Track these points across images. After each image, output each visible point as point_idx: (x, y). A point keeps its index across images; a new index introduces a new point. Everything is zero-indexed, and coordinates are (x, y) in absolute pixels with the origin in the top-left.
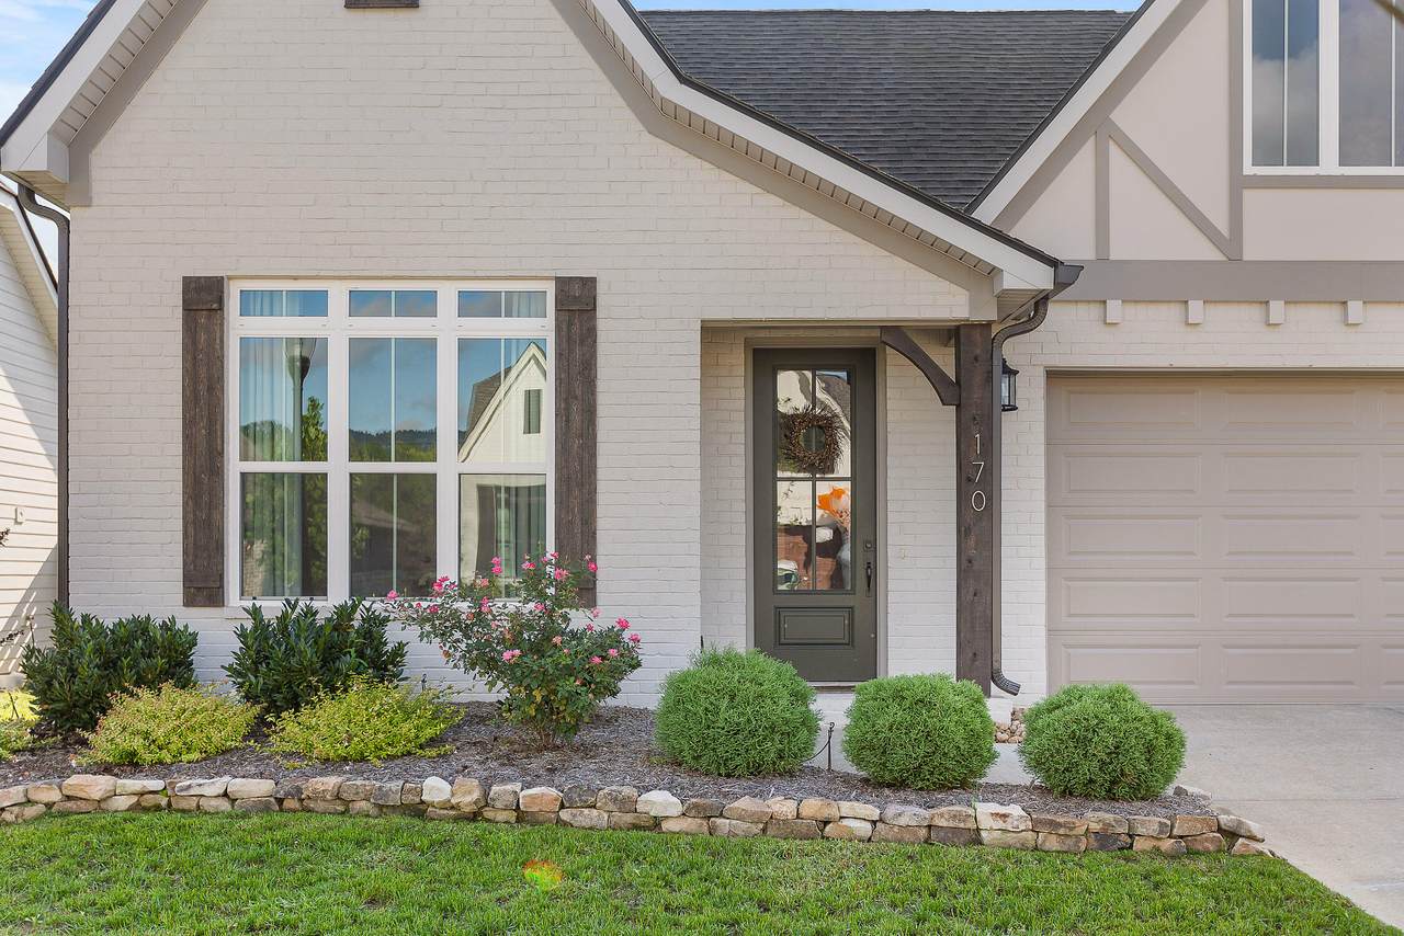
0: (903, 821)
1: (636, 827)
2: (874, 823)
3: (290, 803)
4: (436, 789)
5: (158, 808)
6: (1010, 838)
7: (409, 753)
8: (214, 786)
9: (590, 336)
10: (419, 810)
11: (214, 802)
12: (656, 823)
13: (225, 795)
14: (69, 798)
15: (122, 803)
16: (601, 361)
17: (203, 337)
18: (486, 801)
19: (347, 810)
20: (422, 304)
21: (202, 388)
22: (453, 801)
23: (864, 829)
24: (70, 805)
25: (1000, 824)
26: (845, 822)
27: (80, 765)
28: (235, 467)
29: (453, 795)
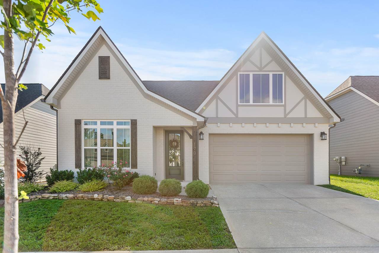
0: (163, 201)
1: (124, 202)
2: (159, 201)
3: (75, 198)
4: (96, 196)
5: (56, 199)
6: (178, 204)
7: (97, 190)
8: (64, 196)
9: (136, 128)
10: (93, 199)
11: (65, 198)
12: (128, 201)
13: (66, 197)
14: (43, 197)
15: (51, 198)
16: (138, 132)
17: (78, 128)
18: (103, 198)
19: (84, 199)
20: (111, 123)
21: (78, 136)
22: (98, 198)
23: (157, 202)
24: (43, 198)
25: (177, 202)
26: (155, 201)
27: (47, 192)
28: (83, 148)
29: (98, 197)
